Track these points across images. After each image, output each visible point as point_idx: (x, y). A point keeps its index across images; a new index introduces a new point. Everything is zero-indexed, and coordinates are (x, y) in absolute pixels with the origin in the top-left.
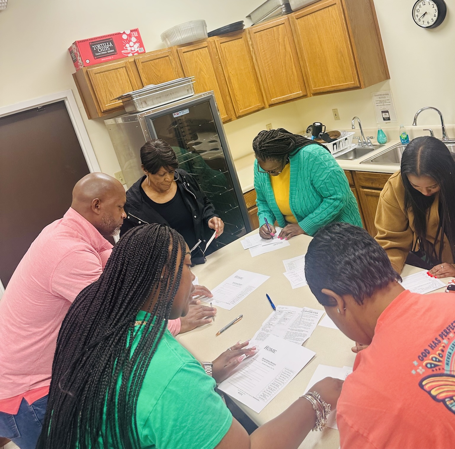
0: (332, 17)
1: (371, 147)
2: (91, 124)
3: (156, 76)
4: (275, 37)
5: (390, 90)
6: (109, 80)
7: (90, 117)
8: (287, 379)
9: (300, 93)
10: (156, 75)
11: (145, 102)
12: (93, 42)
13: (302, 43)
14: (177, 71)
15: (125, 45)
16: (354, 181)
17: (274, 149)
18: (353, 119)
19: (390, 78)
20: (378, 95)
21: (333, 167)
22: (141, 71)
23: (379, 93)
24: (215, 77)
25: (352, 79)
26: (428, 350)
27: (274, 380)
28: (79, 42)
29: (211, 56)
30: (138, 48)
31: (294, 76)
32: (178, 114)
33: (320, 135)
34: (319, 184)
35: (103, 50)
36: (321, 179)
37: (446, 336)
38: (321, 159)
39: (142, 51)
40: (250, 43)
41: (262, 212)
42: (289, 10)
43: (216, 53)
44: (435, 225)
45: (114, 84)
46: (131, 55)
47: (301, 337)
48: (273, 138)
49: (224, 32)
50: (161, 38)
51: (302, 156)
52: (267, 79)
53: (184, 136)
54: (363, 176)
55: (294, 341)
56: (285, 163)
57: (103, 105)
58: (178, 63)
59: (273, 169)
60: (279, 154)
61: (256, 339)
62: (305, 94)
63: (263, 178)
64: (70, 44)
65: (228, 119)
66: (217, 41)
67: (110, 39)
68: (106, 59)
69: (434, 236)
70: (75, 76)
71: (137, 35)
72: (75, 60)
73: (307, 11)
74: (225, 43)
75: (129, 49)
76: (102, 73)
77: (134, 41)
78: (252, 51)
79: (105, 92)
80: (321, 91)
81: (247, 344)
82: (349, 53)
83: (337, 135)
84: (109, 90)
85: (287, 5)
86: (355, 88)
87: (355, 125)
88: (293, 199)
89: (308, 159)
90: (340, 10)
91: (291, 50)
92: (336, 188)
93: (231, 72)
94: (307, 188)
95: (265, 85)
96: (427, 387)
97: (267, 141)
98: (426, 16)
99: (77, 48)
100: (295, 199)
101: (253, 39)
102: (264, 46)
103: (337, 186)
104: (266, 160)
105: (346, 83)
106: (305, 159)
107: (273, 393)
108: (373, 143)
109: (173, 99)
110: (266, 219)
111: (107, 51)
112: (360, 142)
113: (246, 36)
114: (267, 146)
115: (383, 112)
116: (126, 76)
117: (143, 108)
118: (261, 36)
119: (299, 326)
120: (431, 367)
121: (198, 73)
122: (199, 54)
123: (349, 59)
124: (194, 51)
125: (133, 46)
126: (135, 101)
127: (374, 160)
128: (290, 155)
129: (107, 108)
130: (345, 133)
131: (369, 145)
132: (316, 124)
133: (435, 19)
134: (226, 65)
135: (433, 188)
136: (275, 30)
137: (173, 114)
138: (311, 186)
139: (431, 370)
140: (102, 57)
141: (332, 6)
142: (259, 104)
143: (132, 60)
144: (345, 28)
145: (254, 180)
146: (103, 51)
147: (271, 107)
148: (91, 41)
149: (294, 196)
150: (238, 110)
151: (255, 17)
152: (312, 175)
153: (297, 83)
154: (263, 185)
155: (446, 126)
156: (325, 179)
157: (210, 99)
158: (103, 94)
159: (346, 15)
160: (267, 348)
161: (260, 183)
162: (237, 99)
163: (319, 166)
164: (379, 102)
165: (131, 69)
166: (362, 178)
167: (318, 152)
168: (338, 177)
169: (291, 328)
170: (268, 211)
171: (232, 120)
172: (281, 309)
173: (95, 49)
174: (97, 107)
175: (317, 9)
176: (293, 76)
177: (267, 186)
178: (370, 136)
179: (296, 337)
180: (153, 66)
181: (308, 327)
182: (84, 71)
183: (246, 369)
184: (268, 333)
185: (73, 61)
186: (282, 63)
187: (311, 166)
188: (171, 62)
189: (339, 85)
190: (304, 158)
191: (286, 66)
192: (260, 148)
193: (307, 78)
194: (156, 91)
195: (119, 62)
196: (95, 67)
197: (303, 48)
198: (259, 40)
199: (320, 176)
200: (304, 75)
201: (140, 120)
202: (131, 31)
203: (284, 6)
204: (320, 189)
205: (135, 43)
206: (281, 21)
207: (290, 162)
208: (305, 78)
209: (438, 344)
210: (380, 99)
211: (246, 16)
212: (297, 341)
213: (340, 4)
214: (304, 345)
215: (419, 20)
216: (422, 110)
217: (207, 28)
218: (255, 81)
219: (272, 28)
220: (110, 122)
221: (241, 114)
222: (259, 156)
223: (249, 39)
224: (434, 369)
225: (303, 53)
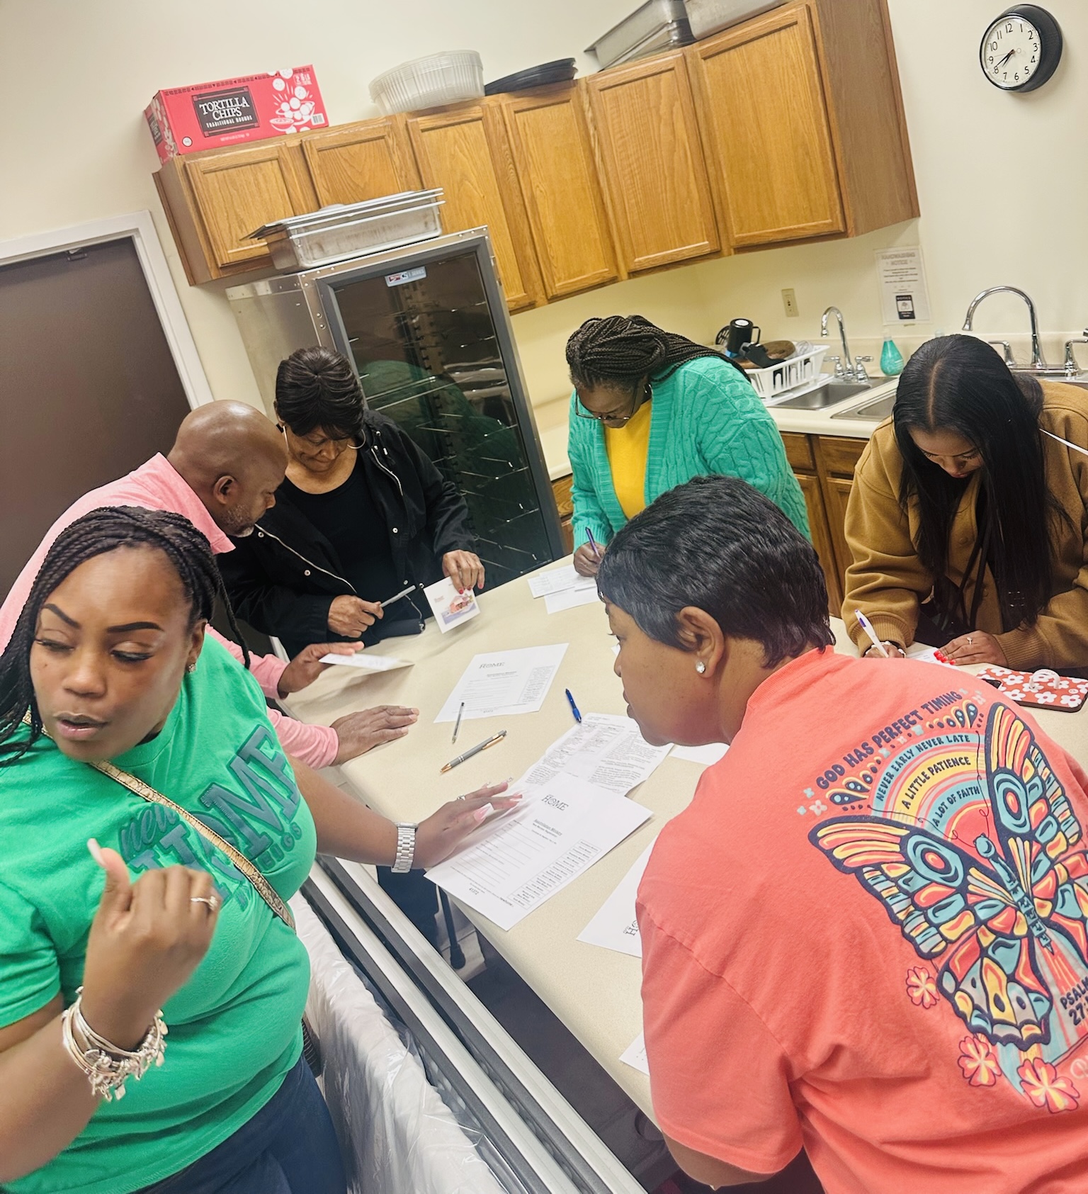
0: (788, 55)
1: (863, 383)
2: (195, 296)
3: (352, 184)
4: (649, 104)
5: (917, 243)
6: (237, 190)
7: (193, 281)
8: (581, 864)
9: (704, 244)
10: (354, 183)
11: (321, 247)
12: (201, 95)
13: (715, 119)
14: (406, 177)
15: (280, 104)
16: (814, 460)
17: (615, 360)
18: (825, 314)
19: (919, 216)
20: (890, 257)
21: (752, 411)
22: (315, 171)
23: (892, 251)
24: (499, 196)
25: (828, 213)
26: (840, 767)
27: (552, 866)
28: (166, 93)
29: (490, 144)
30: (310, 114)
31: (691, 202)
32: (397, 279)
33: (745, 348)
34: (716, 450)
35: (226, 116)
36: (721, 439)
37: (888, 741)
38: (725, 392)
39: (319, 123)
40: (589, 115)
41: (582, 517)
42: (687, 37)
43: (503, 137)
44: (966, 543)
45: (250, 200)
46: (292, 130)
47: (625, 780)
48: (614, 333)
49: (528, 83)
50: (369, 92)
51: (681, 384)
52: (627, 208)
53: (419, 339)
54: (836, 448)
55: (611, 787)
56: (640, 397)
57: (222, 251)
58: (407, 156)
59: (610, 410)
60: (626, 374)
61: (529, 781)
62: (716, 247)
63: (587, 435)
64: (146, 101)
65: (527, 302)
66: (508, 105)
67: (242, 89)
68: (231, 138)
69: (962, 567)
70: (158, 177)
71: (309, 83)
72: (159, 137)
73: (729, 40)
74: (527, 112)
75: (288, 114)
76: (222, 172)
77: (302, 97)
78: (594, 135)
79: (228, 219)
80: (755, 241)
81: (504, 788)
82: (822, 151)
83: (786, 350)
84: (237, 215)
85: (683, 24)
86: (834, 234)
87: (828, 328)
88: (653, 486)
89: (695, 390)
90: (807, 39)
91: (688, 137)
92: (754, 462)
93: (538, 186)
94: (687, 460)
95: (622, 224)
96: (824, 843)
97: (600, 340)
98: (1012, 58)
99: (163, 109)
100: (657, 483)
101: (596, 106)
102: (623, 124)
103: (756, 458)
104: (596, 386)
105: (813, 224)
106: (687, 390)
107: (545, 892)
108: (872, 372)
109: (388, 241)
110: (588, 531)
111: (234, 118)
112: (840, 369)
113: (579, 97)
114: (597, 354)
115: (899, 298)
116: (279, 182)
117: (314, 259)
118: (616, 98)
119: (627, 755)
120: (842, 802)
121: (456, 185)
122: (460, 136)
123: (823, 163)
124: (449, 128)
125: (299, 109)
126: (295, 241)
127: (863, 412)
128: (653, 380)
129: (232, 259)
130: (805, 347)
131: (860, 376)
132: (737, 322)
133: (1033, 67)
134: (526, 167)
135: (970, 457)
136: (650, 86)
137: (387, 278)
138: (697, 456)
139: (840, 807)
140: (221, 133)
141: (788, 29)
142: (604, 270)
143: (296, 143)
144: (815, 86)
145: (568, 441)
146: (225, 119)
147: (634, 277)
148: (198, 93)
149: (656, 476)
150: (551, 281)
151: (606, 52)
152: (702, 428)
153: (698, 220)
154: (587, 451)
155: (1043, 335)
156: (730, 440)
157: (477, 246)
158: (223, 225)
159: (821, 52)
160: (547, 799)
161: (581, 447)
162: (551, 254)
163: (719, 409)
164: (890, 273)
165: (291, 165)
166: (833, 451)
167: (719, 376)
168: (760, 435)
169: (607, 760)
170: (596, 514)
171: (537, 304)
172: (593, 721)
173: (205, 113)
174: (206, 254)
175: (753, 36)
176: (688, 203)
177: (596, 453)
178: (864, 356)
179: (617, 779)
180: (345, 160)
181: (645, 758)
182: (179, 166)
183: (495, 842)
184: (557, 769)
185: (155, 141)
186: (665, 167)
187: (700, 406)
188: (390, 154)
189: (796, 226)
190: (685, 387)
191: (672, 176)
192: (582, 357)
193: (722, 209)
194: (348, 220)
195: (263, 148)
196: (204, 157)
197: (717, 133)
198: (611, 108)
199: (719, 431)
200: (716, 201)
201: (305, 287)
202: (295, 72)
203: (675, 25)
204: (718, 462)
205: (303, 102)
206: (666, 62)
207: (653, 397)
208: (717, 208)
209: (866, 757)
210: (895, 267)
211: (585, 48)
212: (616, 788)
213: (807, 23)
214: (630, 796)
215: (996, 69)
216: (988, 293)
217: (484, 72)
218: (597, 211)
219: (643, 80)
220: (239, 293)
221: (559, 292)
222: (579, 377)
223: (586, 106)
224: (848, 806)
225: (716, 145)
